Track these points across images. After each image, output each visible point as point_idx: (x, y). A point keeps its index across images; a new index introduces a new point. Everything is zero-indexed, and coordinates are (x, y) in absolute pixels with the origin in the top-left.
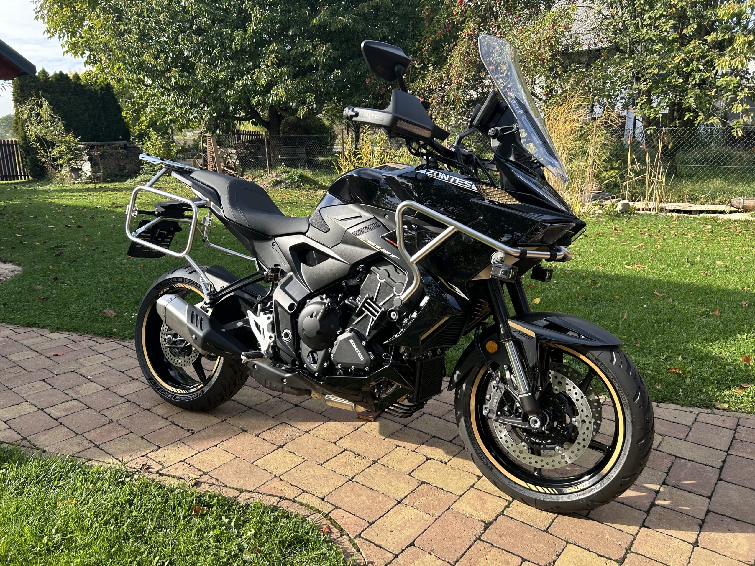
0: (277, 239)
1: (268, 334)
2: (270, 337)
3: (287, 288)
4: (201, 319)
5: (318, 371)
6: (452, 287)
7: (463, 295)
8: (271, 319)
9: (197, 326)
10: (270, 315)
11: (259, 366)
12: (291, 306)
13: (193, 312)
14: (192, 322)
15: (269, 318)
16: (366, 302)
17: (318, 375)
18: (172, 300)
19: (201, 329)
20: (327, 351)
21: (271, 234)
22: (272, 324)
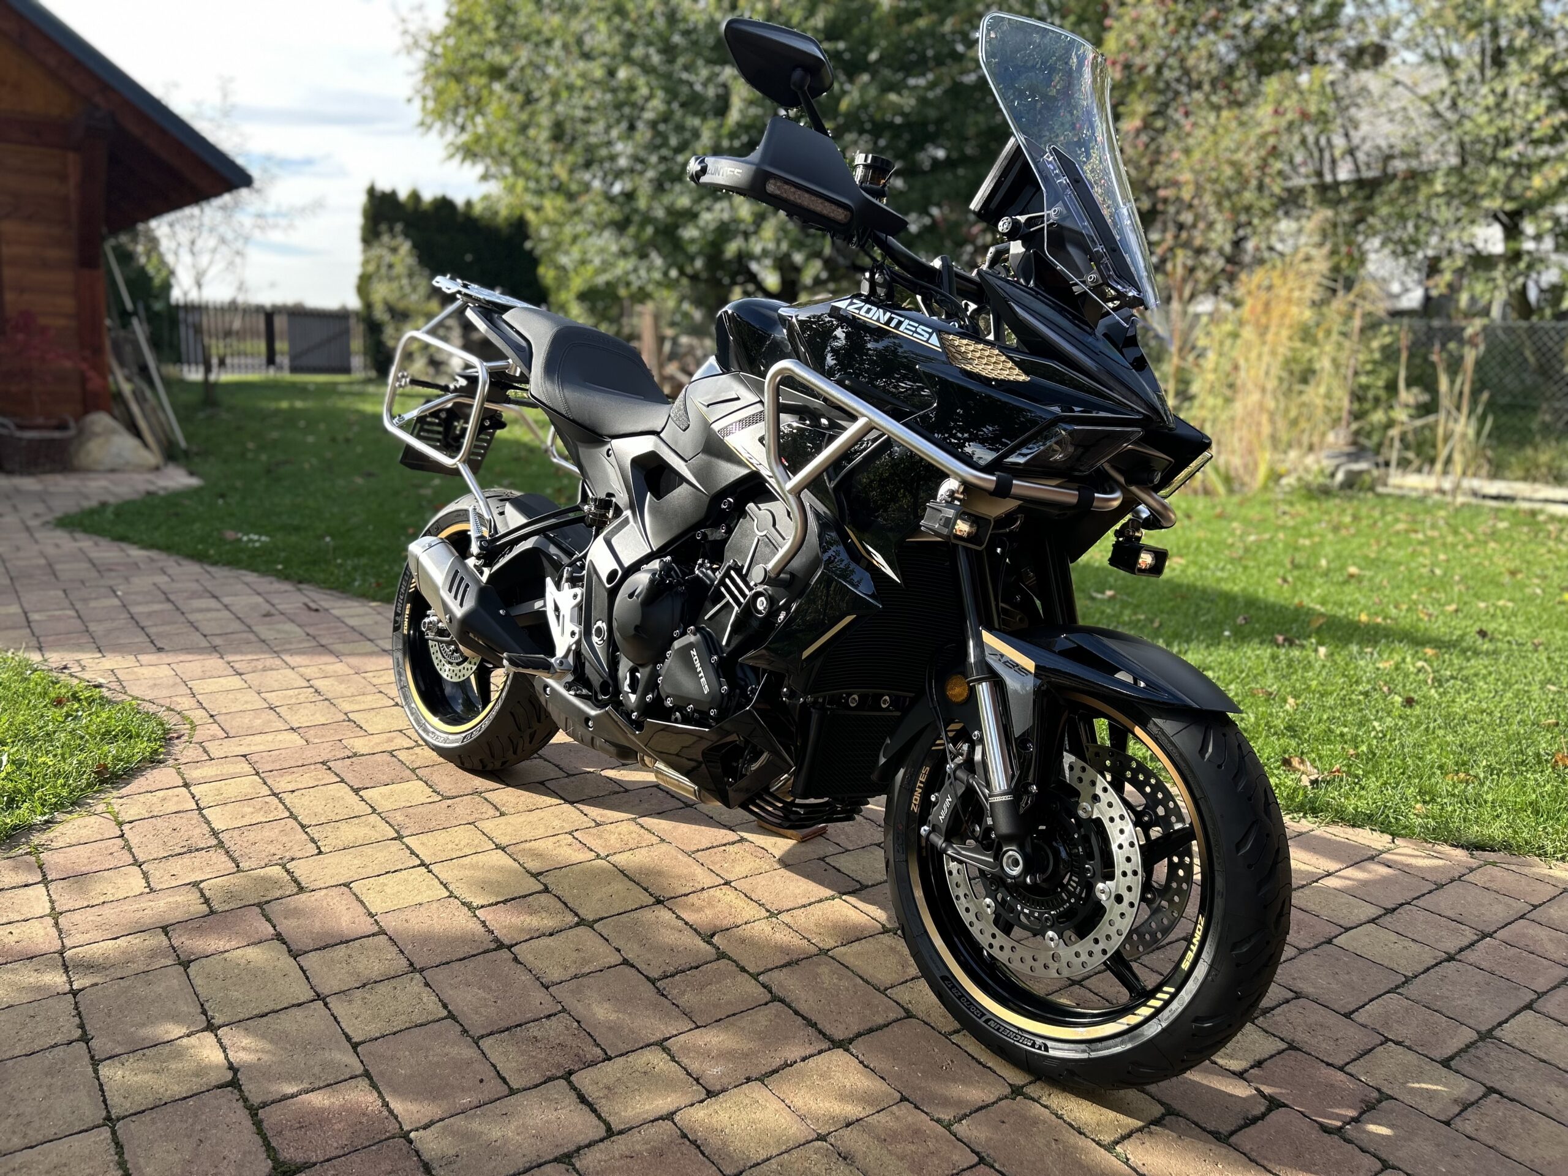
0: (615, 443)
1: (571, 626)
2: (573, 634)
3: (614, 541)
4: (467, 586)
5: (638, 709)
6: (869, 552)
7: (888, 571)
8: (579, 598)
9: (456, 597)
10: (578, 591)
11: (553, 690)
12: (612, 575)
13: (457, 572)
14: (450, 590)
15: (575, 596)
16: (727, 574)
17: (639, 716)
18: (431, 547)
19: (461, 605)
20: (654, 670)
21: (605, 432)
22: (579, 606)
